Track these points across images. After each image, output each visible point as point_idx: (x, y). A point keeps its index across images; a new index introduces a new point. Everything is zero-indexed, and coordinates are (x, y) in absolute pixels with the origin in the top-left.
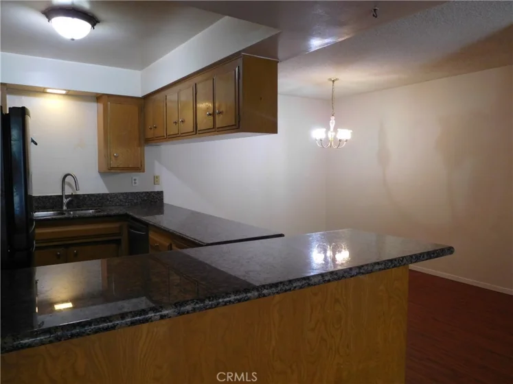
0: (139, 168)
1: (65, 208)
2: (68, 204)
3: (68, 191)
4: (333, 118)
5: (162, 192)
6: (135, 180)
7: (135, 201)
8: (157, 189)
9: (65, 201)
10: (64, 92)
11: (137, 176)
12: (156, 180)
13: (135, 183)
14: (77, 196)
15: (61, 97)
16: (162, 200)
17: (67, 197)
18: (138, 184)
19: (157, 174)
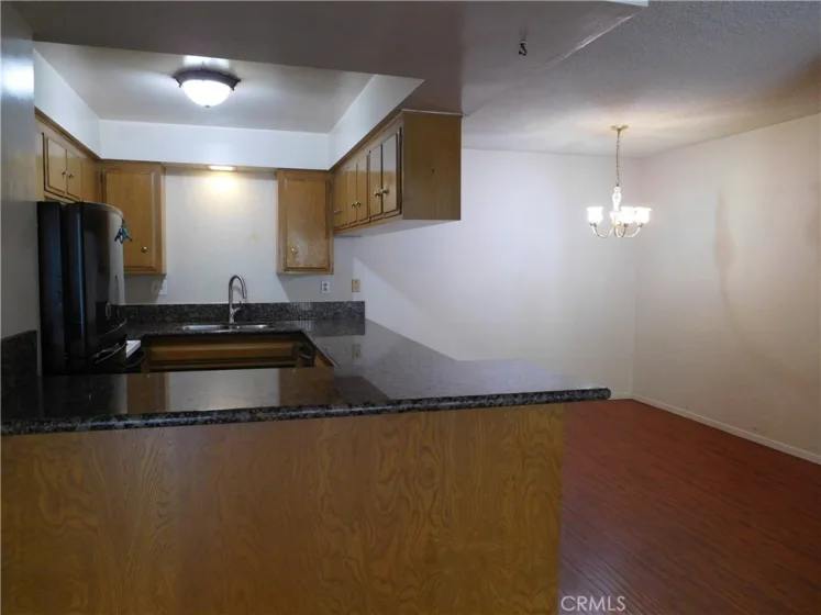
0: (326, 268)
1: (232, 321)
2: (236, 317)
3: (237, 299)
4: (617, 189)
5: (363, 303)
6: (325, 285)
7: (325, 314)
8: (356, 298)
9: (232, 311)
10: (231, 169)
11: (327, 279)
12: (355, 285)
13: (326, 289)
14: (247, 306)
15: (229, 174)
16: (362, 314)
17: (234, 306)
18: (330, 290)
19: (355, 278)
